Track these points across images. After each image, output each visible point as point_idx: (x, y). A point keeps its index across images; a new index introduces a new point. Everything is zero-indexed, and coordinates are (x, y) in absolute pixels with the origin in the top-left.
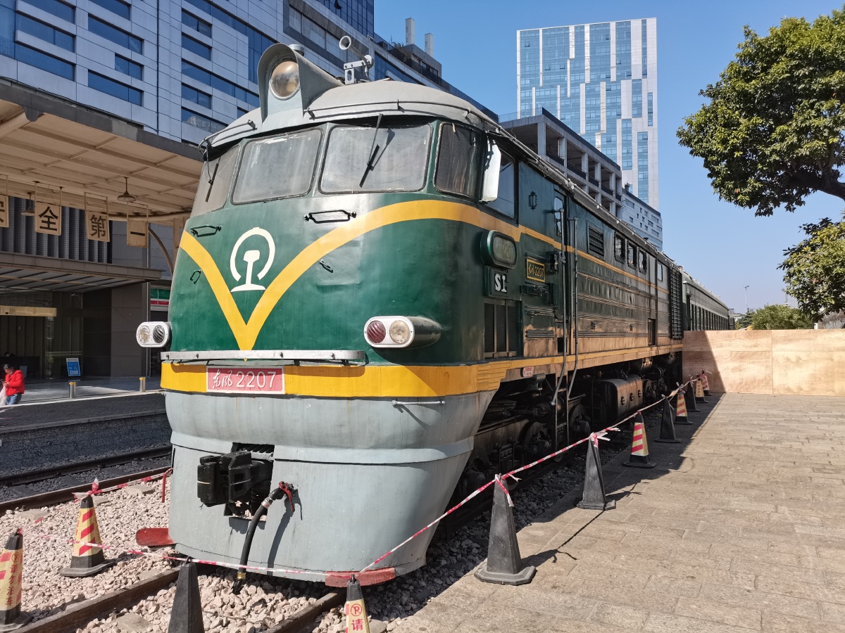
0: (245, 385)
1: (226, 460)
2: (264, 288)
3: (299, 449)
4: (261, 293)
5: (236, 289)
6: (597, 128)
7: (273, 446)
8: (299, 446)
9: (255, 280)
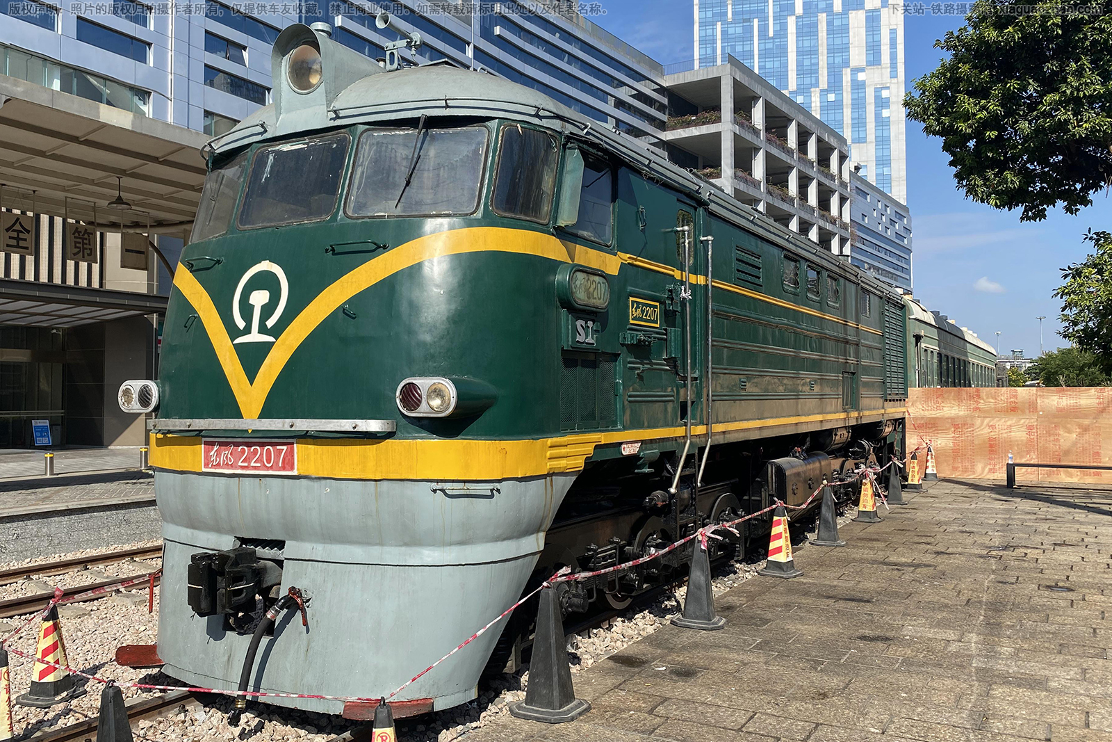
0: (250, 462)
1: (223, 557)
2: (274, 340)
3: (315, 545)
4: (271, 345)
5: (239, 340)
6: (813, 82)
7: (285, 542)
8: (317, 541)
9: (263, 329)
